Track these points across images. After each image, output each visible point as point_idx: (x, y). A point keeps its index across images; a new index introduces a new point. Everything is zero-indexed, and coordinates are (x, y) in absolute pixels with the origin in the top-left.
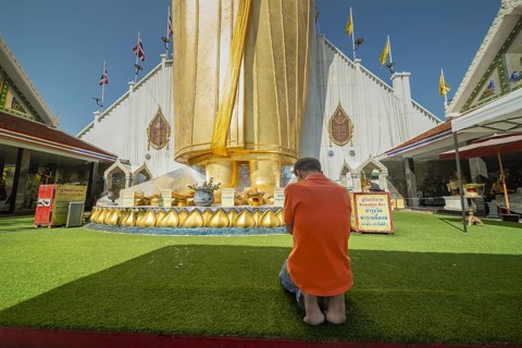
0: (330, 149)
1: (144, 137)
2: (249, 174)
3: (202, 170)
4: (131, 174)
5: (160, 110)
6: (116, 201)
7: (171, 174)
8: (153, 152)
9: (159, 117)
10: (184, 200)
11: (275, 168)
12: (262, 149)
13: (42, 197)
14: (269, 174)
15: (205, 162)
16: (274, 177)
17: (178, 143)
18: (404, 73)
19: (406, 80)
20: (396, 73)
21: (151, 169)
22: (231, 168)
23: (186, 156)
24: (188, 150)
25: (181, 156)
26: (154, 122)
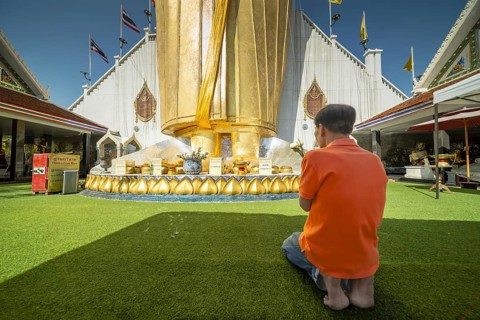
0: (304, 122)
1: (131, 110)
2: (230, 145)
3: (188, 142)
4: (122, 145)
5: (145, 84)
6: (109, 170)
7: (158, 145)
8: (141, 124)
9: (145, 92)
10: (173, 168)
11: (255, 139)
12: (243, 121)
13: (36, 165)
14: (249, 146)
15: (189, 134)
16: (254, 148)
17: (164, 115)
18: (377, 50)
19: (378, 56)
20: (369, 50)
21: (140, 141)
22: (214, 139)
23: (172, 128)
24: (174, 122)
25: (167, 128)
26: (141, 95)
